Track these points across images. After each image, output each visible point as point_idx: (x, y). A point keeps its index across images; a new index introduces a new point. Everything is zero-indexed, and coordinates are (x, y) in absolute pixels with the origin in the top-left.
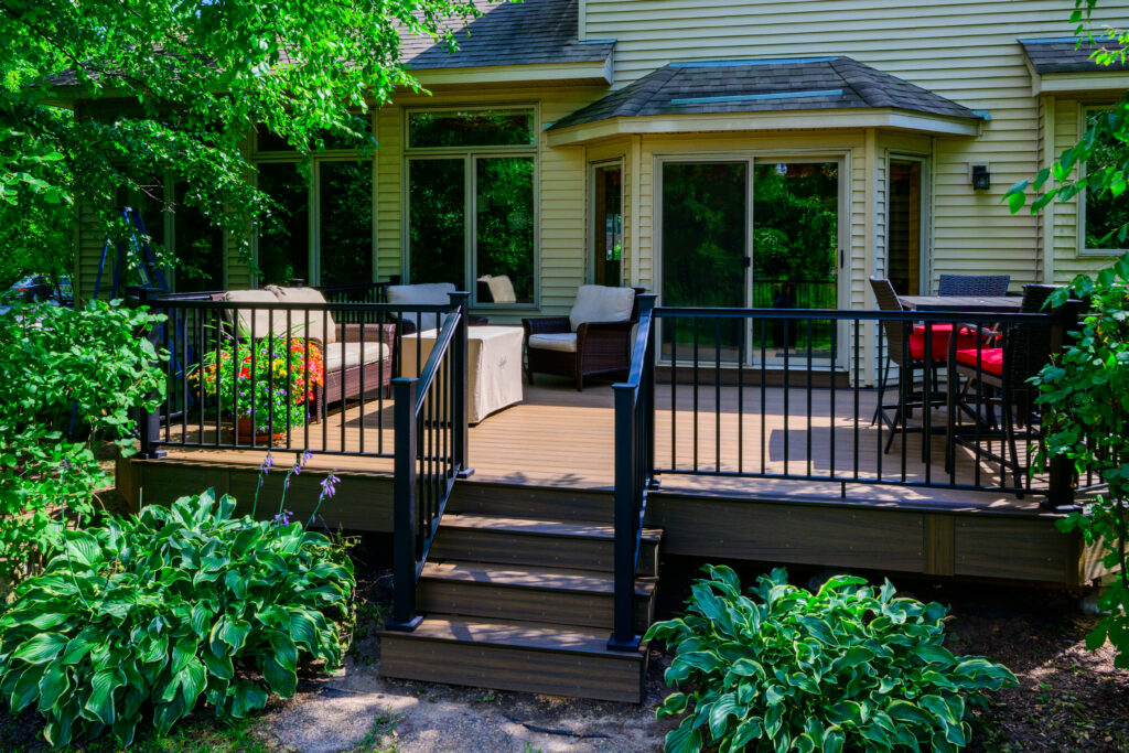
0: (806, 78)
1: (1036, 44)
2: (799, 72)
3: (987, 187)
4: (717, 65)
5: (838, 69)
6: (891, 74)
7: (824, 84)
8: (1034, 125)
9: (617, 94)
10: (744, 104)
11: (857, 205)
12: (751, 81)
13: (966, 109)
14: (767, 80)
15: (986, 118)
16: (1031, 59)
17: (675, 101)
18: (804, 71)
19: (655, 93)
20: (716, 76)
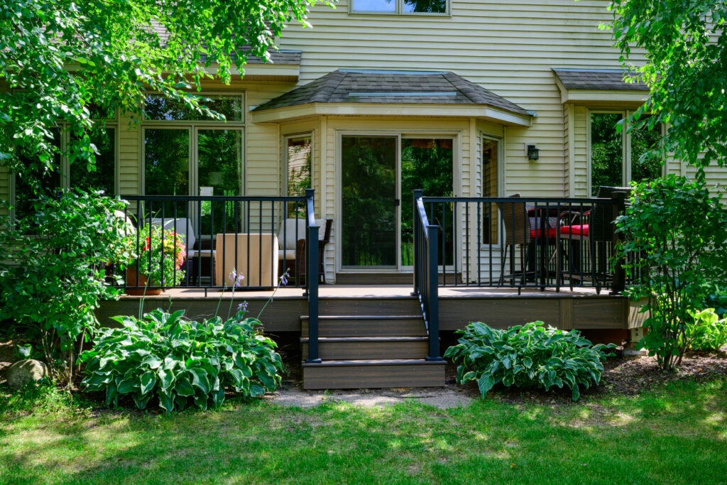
0: (431, 84)
1: (562, 72)
2: (425, 80)
3: (536, 158)
4: (370, 72)
5: (450, 80)
6: (480, 85)
7: (442, 88)
8: (560, 121)
9: (303, 88)
10: (396, 98)
11: (465, 166)
12: (397, 84)
13: (523, 109)
14: (407, 84)
15: (534, 115)
16: (561, 80)
17: (351, 94)
18: (429, 80)
19: (335, 88)
20: (373, 79)
